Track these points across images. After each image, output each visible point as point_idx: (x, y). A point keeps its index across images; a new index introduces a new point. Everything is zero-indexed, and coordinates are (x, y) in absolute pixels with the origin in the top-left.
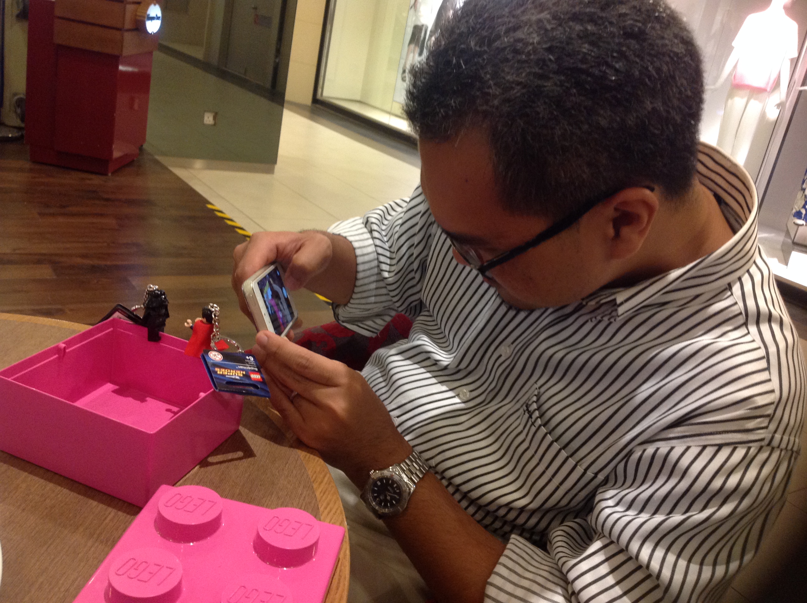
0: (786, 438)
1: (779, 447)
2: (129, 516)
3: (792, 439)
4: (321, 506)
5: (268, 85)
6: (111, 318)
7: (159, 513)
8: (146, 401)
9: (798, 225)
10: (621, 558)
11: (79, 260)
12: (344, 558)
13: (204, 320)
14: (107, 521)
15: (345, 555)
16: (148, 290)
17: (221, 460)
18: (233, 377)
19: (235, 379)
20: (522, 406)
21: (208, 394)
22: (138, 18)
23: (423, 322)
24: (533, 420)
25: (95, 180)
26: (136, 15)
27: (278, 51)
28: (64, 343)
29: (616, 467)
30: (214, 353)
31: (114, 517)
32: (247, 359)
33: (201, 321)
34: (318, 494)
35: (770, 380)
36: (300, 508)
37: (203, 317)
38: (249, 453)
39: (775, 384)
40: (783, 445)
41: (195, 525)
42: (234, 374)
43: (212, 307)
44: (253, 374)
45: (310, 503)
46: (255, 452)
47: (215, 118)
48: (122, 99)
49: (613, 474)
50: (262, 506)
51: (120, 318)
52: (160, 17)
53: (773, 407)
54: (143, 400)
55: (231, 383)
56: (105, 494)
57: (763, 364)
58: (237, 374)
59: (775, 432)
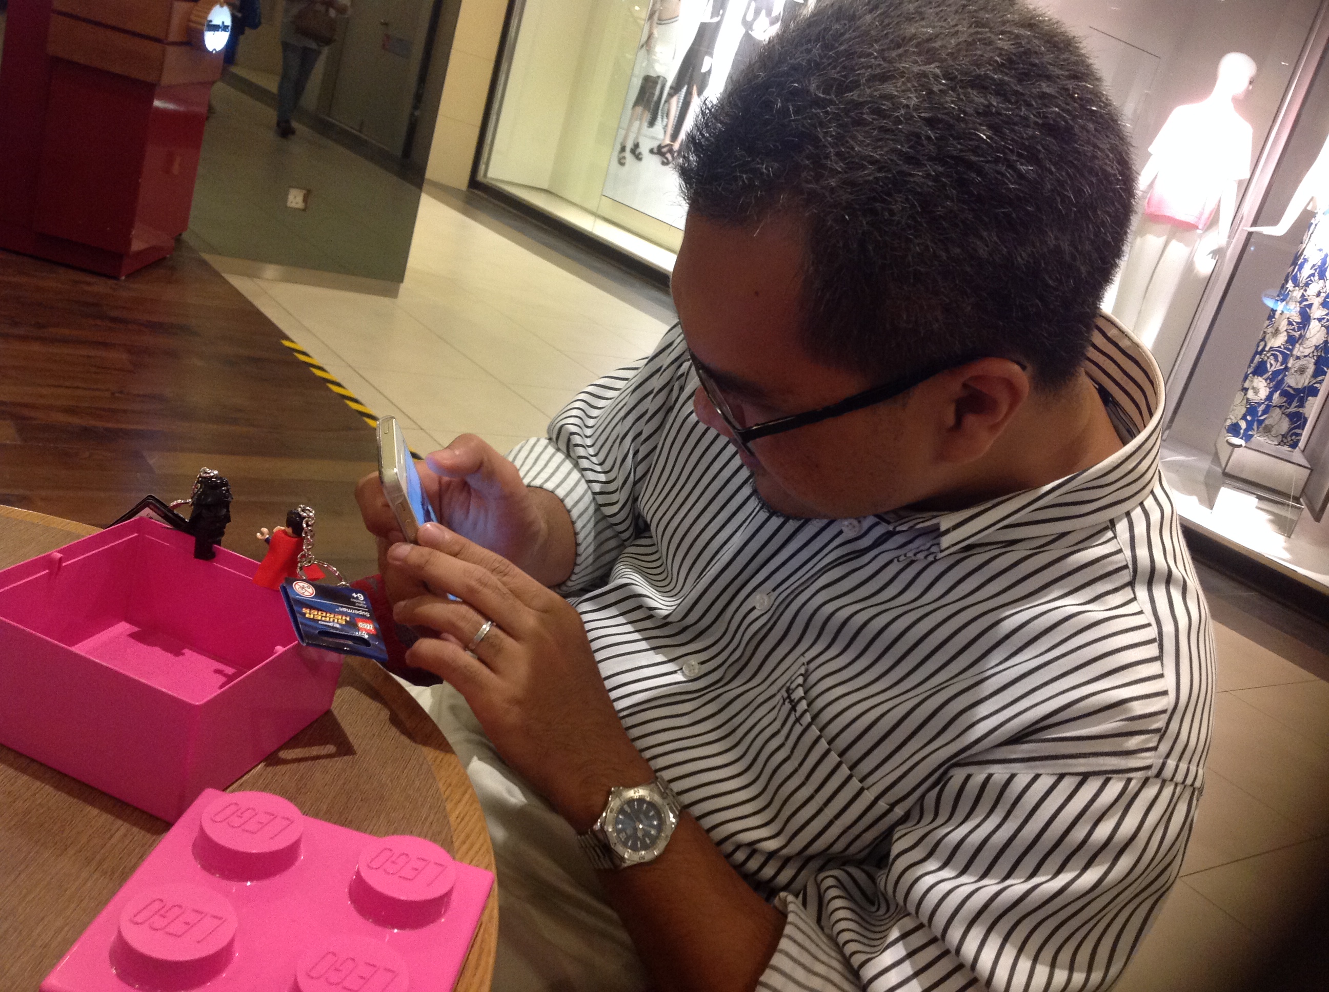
0: (1183, 766)
1: (1172, 779)
2: (148, 835)
3: (1193, 768)
4: (457, 838)
5: (399, 153)
6: (136, 517)
7: (202, 830)
8: (183, 654)
9: (1234, 446)
10: (932, 952)
11: (62, 418)
12: (490, 922)
13: (289, 530)
14: (113, 840)
15: (491, 917)
16: (200, 477)
17: (300, 756)
18: (331, 624)
19: (333, 627)
20: (779, 691)
21: (288, 650)
22: (192, 24)
23: (634, 556)
24: (798, 714)
25: (100, 287)
26: (189, 21)
27: (418, 98)
28: (59, 552)
29: (923, 796)
30: (301, 584)
31: (125, 835)
32: (353, 598)
33: (284, 531)
34: (452, 818)
35: (1161, 676)
36: (425, 837)
37: (288, 526)
38: (345, 748)
39: (1168, 682)
40: (1179, 778)
41: (256, 853)
42: (331, 620)
43: (303, 510)
44: (363, 622)
45: (440, 833)
46: (355, 747)
47: (305, 200)
48: (153, 156)
49: (918, 807)
50: (365, 831)
51: (151, 518)
52: (228, 26)
53: (1165, 717)
54: (178, 653)
55: (326, 633)
56: (112, 797)
57: (1152, 651)
58: (336, 621)
59: (1168, 756)
